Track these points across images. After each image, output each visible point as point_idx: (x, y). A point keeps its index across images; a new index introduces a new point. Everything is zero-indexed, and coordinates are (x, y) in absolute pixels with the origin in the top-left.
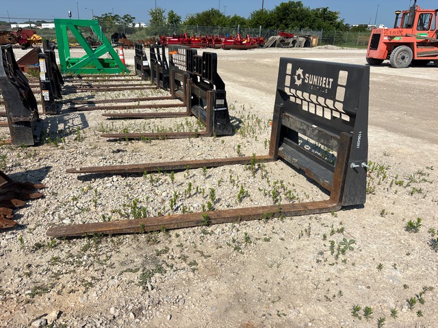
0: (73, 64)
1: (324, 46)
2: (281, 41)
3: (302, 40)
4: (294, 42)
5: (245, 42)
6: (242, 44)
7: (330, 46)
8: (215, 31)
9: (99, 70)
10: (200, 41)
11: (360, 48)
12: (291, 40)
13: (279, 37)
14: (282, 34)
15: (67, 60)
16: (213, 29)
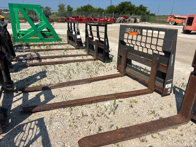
0: (23, 35)
1: (143, 23)
2: (123, 20)
3: (133, 19)
4: (129, 21)
5: (109, 20)
6: (107, 21)
7: (146, 23)
8: (90, 15)
9: (41, 39)
10: (86, 20)
11: (160, 24)
12: (128, 20)
13: (122, 18)
14: (124, 17)
15: (18, 32)
16: (89, 14)
